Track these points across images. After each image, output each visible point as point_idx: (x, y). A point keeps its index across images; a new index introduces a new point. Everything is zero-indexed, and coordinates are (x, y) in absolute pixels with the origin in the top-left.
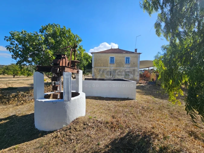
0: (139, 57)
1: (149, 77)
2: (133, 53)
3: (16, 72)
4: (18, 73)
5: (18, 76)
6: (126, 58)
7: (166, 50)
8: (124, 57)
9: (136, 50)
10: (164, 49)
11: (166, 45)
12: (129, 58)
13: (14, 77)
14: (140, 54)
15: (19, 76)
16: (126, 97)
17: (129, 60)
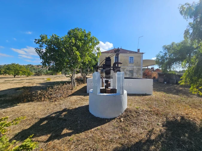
0: (142, 57)
1: (151, 75)
2: (136, 52)
3: (17, 72)
4: (19, 73)
5: (19, 76)
6: (130, 58)
7: (166, 49)
8: (128, 57)
9: (139, 50)
10: (165, 49)
11: (167, 45)
12: (133, 58)
13: (14, 77)
14: (143, 53)
15: (21, 76)
16: (144, 93)
17: (132, 59)
